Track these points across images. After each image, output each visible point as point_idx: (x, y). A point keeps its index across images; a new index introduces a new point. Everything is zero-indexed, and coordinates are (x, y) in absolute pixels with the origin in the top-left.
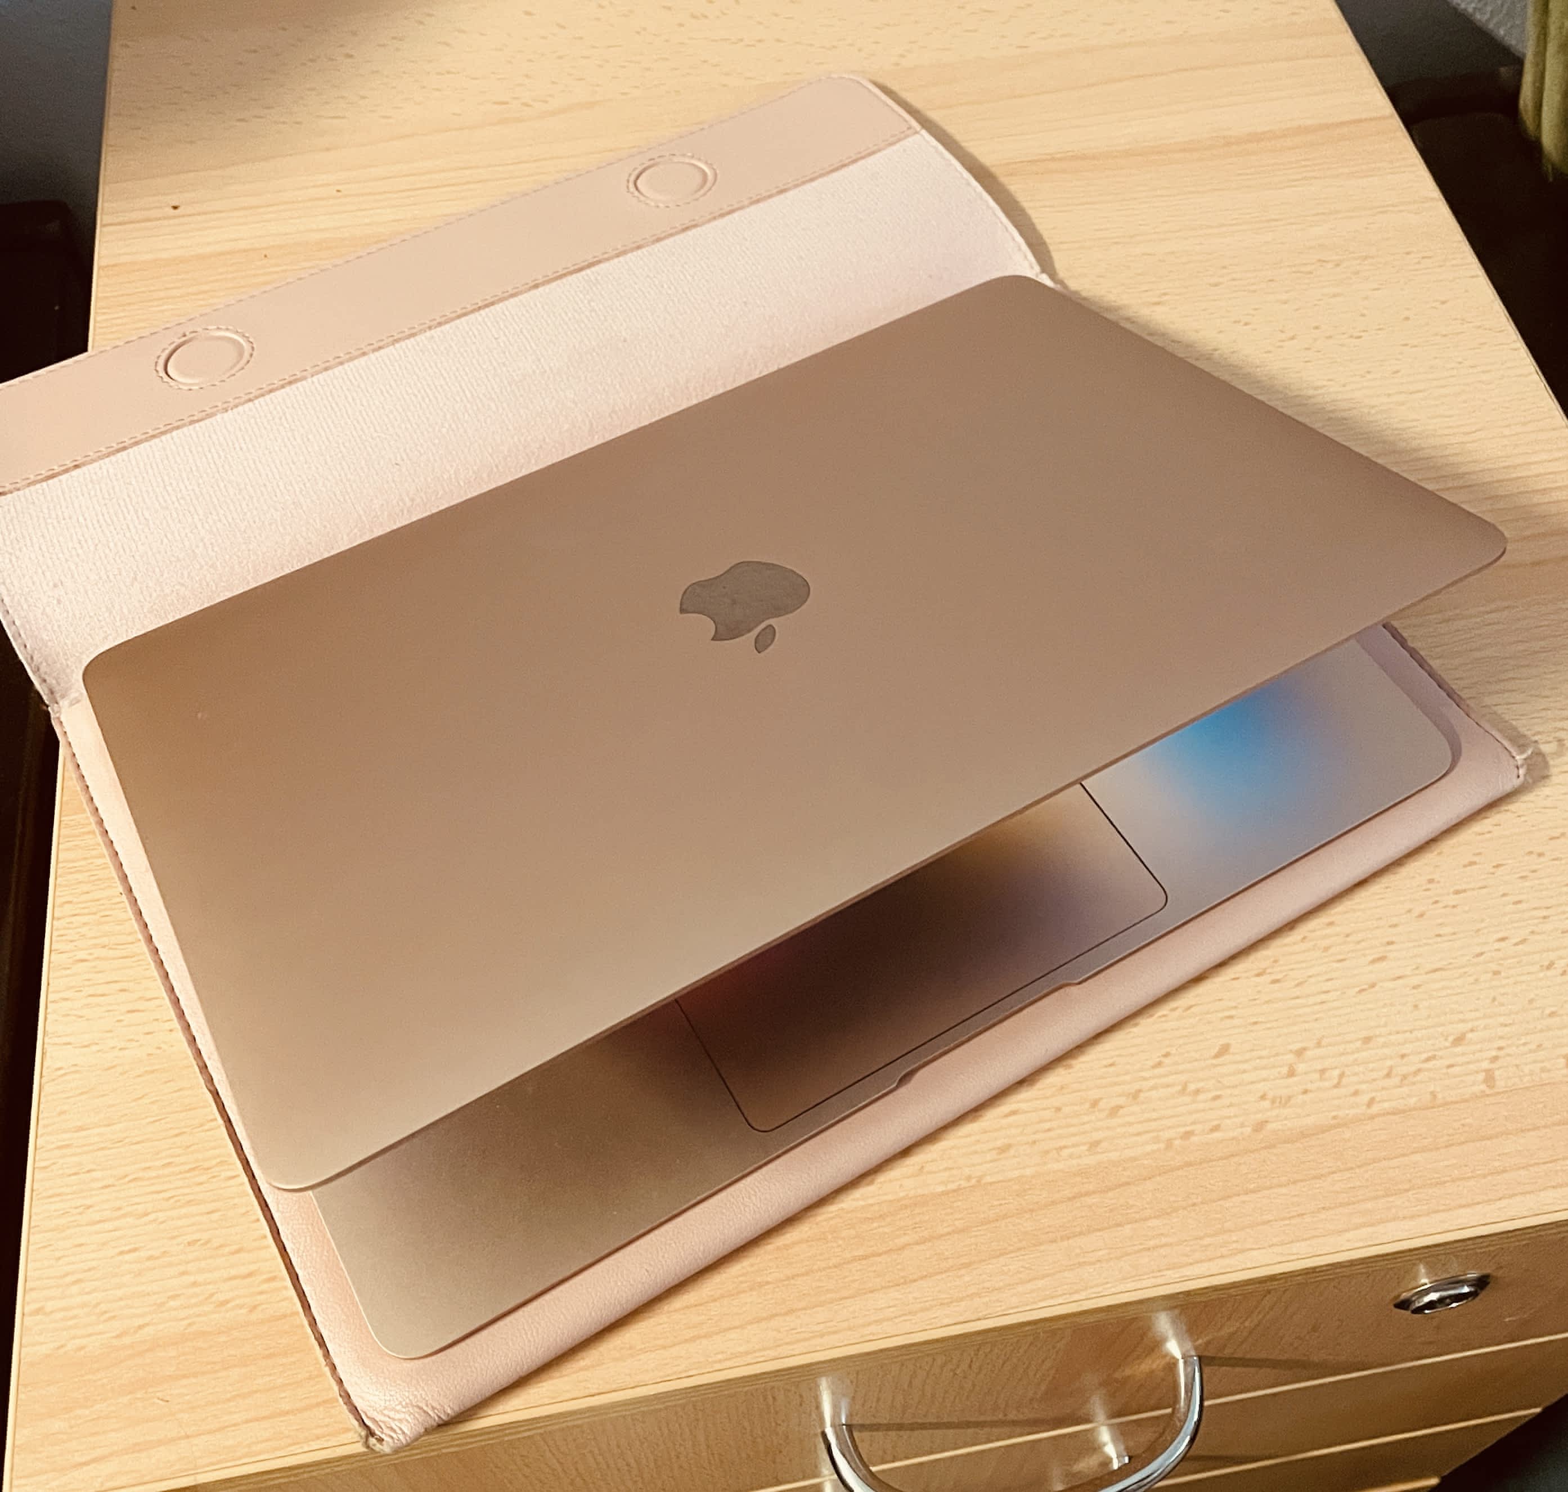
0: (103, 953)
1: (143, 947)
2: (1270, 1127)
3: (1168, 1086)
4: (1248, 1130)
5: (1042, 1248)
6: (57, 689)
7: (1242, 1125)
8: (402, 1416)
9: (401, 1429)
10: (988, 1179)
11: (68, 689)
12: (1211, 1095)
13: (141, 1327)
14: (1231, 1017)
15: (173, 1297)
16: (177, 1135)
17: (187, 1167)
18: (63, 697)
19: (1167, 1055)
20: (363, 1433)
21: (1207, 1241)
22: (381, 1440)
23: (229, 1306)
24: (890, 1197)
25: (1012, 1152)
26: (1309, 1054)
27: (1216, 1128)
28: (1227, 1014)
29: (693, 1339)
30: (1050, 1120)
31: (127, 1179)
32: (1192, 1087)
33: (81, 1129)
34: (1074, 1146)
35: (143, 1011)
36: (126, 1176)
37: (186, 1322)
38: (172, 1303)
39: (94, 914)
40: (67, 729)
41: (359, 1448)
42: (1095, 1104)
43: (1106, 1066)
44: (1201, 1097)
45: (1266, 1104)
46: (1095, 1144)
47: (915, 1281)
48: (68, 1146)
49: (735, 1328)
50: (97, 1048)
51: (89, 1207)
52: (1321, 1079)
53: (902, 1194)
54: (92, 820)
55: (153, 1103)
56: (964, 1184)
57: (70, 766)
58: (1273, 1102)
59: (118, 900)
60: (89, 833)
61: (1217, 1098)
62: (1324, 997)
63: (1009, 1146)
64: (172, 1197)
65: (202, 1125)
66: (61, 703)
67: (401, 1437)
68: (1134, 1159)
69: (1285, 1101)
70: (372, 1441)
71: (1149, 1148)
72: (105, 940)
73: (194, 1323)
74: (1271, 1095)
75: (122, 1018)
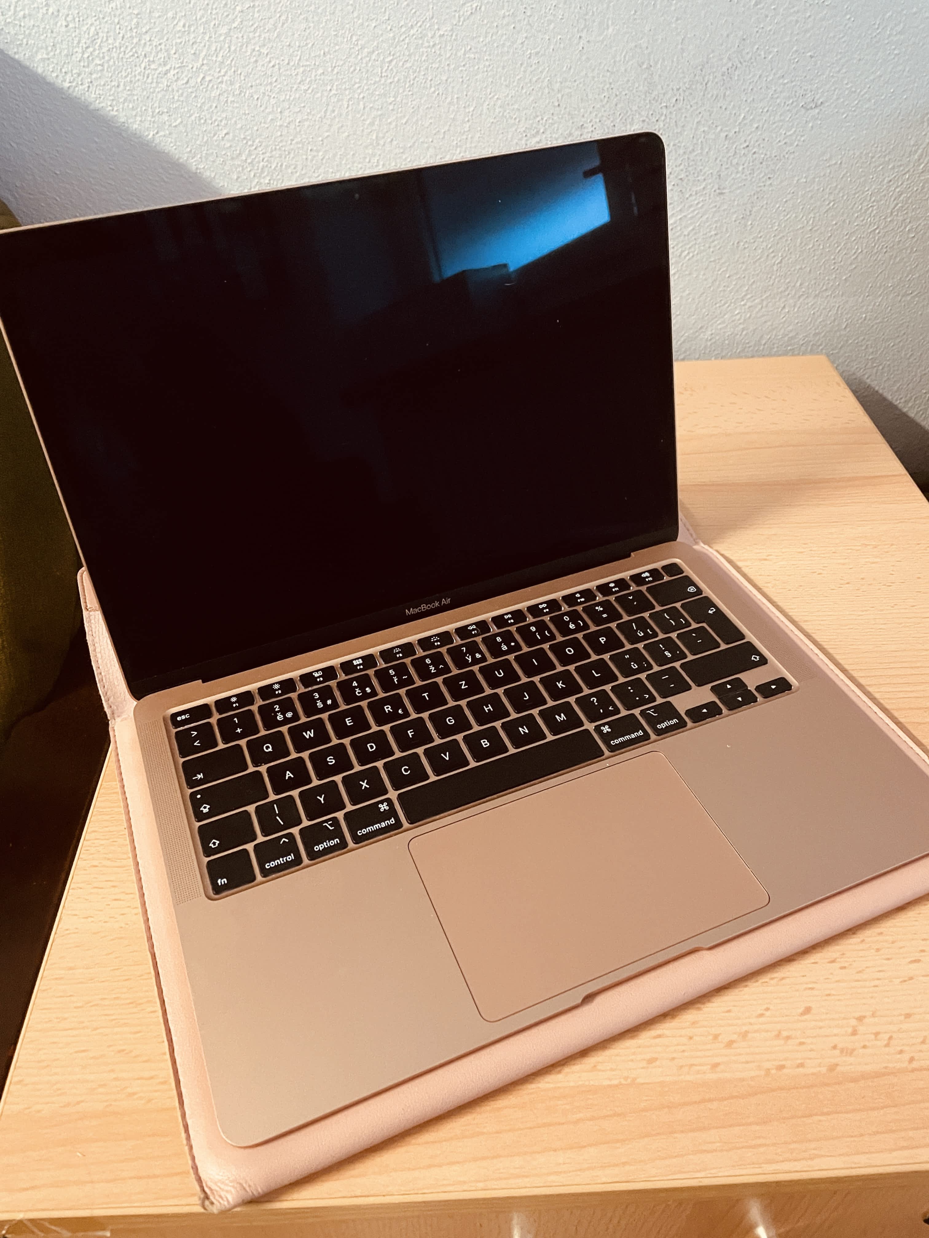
0: (108, 863)
1: (131, 862)
2: (839, 1068)
3: (767, 1031)
4: (824, 1070)
5: (675, 1135)
6: (116, 711)
7: (820, 1066)
8: (229, 1188)
9: (226, 1198)
10: (639, 1080)
11: (122, 713)
12: (798, 1041)
13: (78, 1103)
14: (812, 989)
15: (101, 1086)
16: (126, 980)
17: (128, 1001)
18: (119, 716)
19: (767, 1009)
20: (202, 1196)
21: (792, 1146)
22: (212, 1203)
23: (136, 1097)
24: (572, 1084)
25: (658, 1063)
26: (866, 1020)
27: (801, 1065)
28: (810, 986)
29: (430, 1166)
30: (685, 1045)
31: (91, 1004)
32: (785, 1034)
33: (71, 969)
34: (701, 1065)
35: (123, 900)
36: (90, 1002)
37: (105, 1104)
38: (101, 1090)
39: (108, 839)
40: (116, 734)
41: (200, 1209)
42: (716, 1037)
43: (724, 1012)
44: (790, 1042)
45: (837, 1052)
46: (715, 1066)
47: (585, 1147)
48: (61, 978)
49: (458, 1163)
50: (92, 919)
51: (65, 1019)
52: (876, 1039)
53: (580, 1083)
54: (119, 785)
55: (116, 958)
56: (623, 1082)
57: (113, 754)
58: (842, 1051)
59: (123, 833)
60: (114, 793)
61: (802, 1044)
62: (876, 983)
63: (656, 1059)
64: (115, 1020)
65: (142, 975)
66: (117, 720)
67: (226, 1203)
68: (742, 1080)
69: (850, 1052)
70: (207, 1203)
71: (753, 1074)
72: (110, 856)
73: (111, 1105)
74: (840, 1046)
75: (109, 903)
